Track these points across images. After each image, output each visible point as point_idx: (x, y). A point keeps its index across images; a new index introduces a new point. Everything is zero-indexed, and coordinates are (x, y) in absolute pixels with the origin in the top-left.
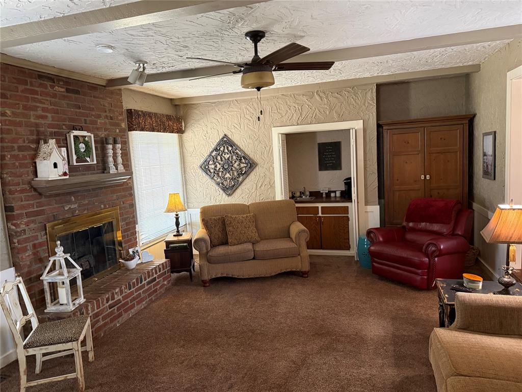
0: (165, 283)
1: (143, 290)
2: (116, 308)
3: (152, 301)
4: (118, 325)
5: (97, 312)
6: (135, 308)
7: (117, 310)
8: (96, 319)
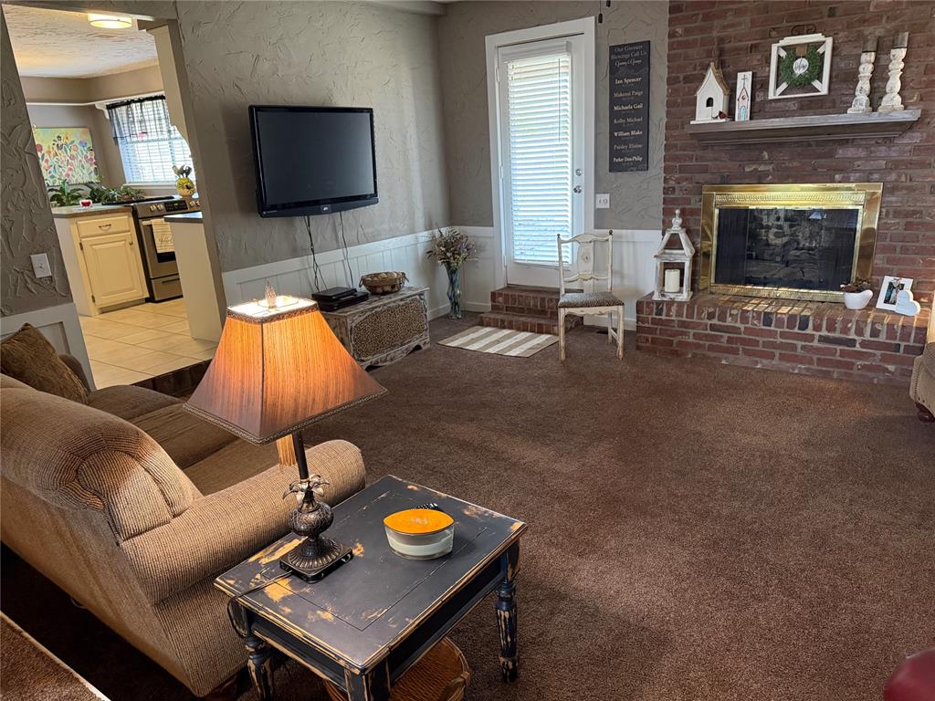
0: (891, 368)
1: (804, 343)
2: (726, 335)
3: (827, 375)
4: (724, 362)
5: (685, 321)
6: (774, 362)
7: (728, 341)
8: (681, 329)
